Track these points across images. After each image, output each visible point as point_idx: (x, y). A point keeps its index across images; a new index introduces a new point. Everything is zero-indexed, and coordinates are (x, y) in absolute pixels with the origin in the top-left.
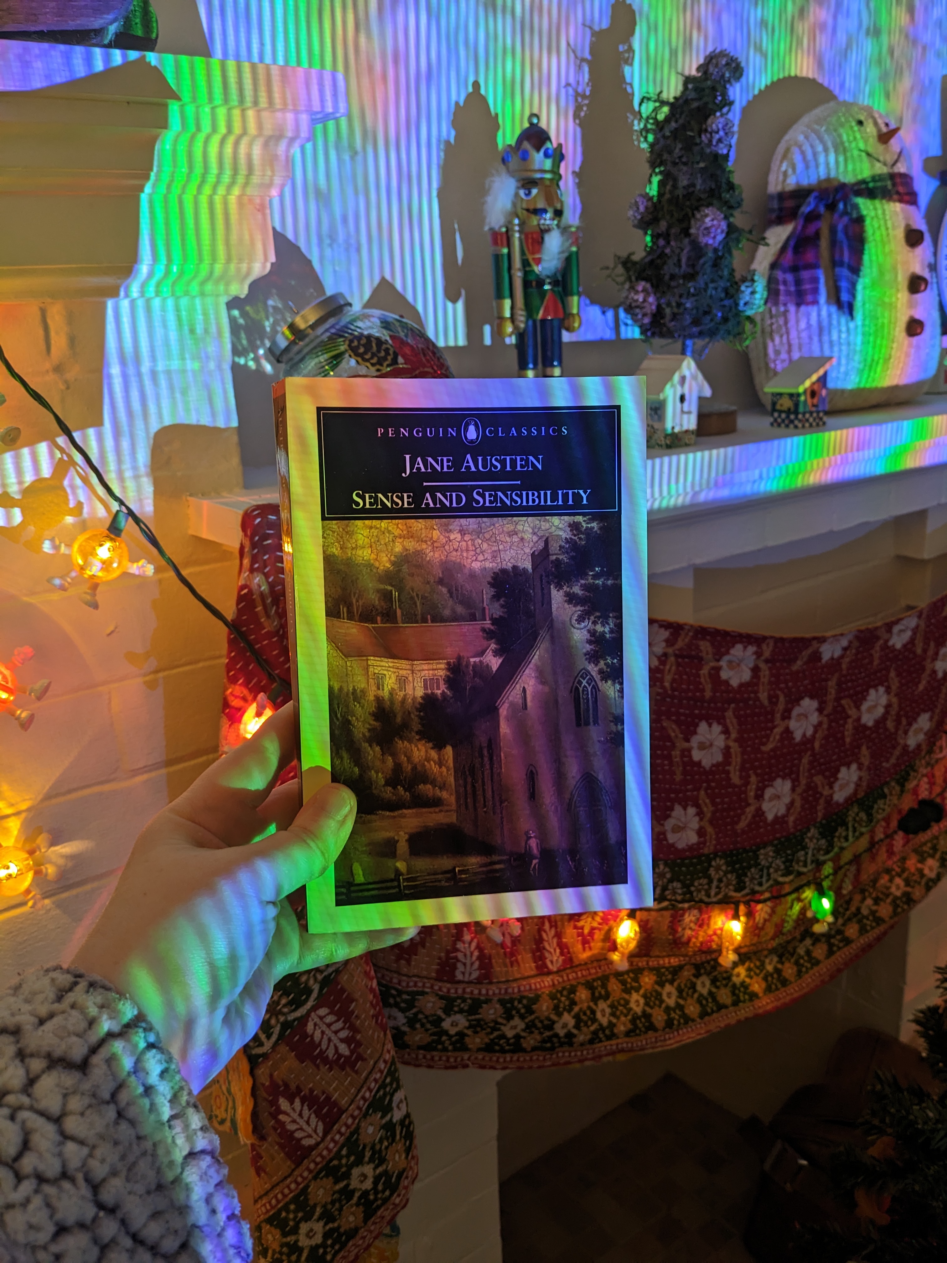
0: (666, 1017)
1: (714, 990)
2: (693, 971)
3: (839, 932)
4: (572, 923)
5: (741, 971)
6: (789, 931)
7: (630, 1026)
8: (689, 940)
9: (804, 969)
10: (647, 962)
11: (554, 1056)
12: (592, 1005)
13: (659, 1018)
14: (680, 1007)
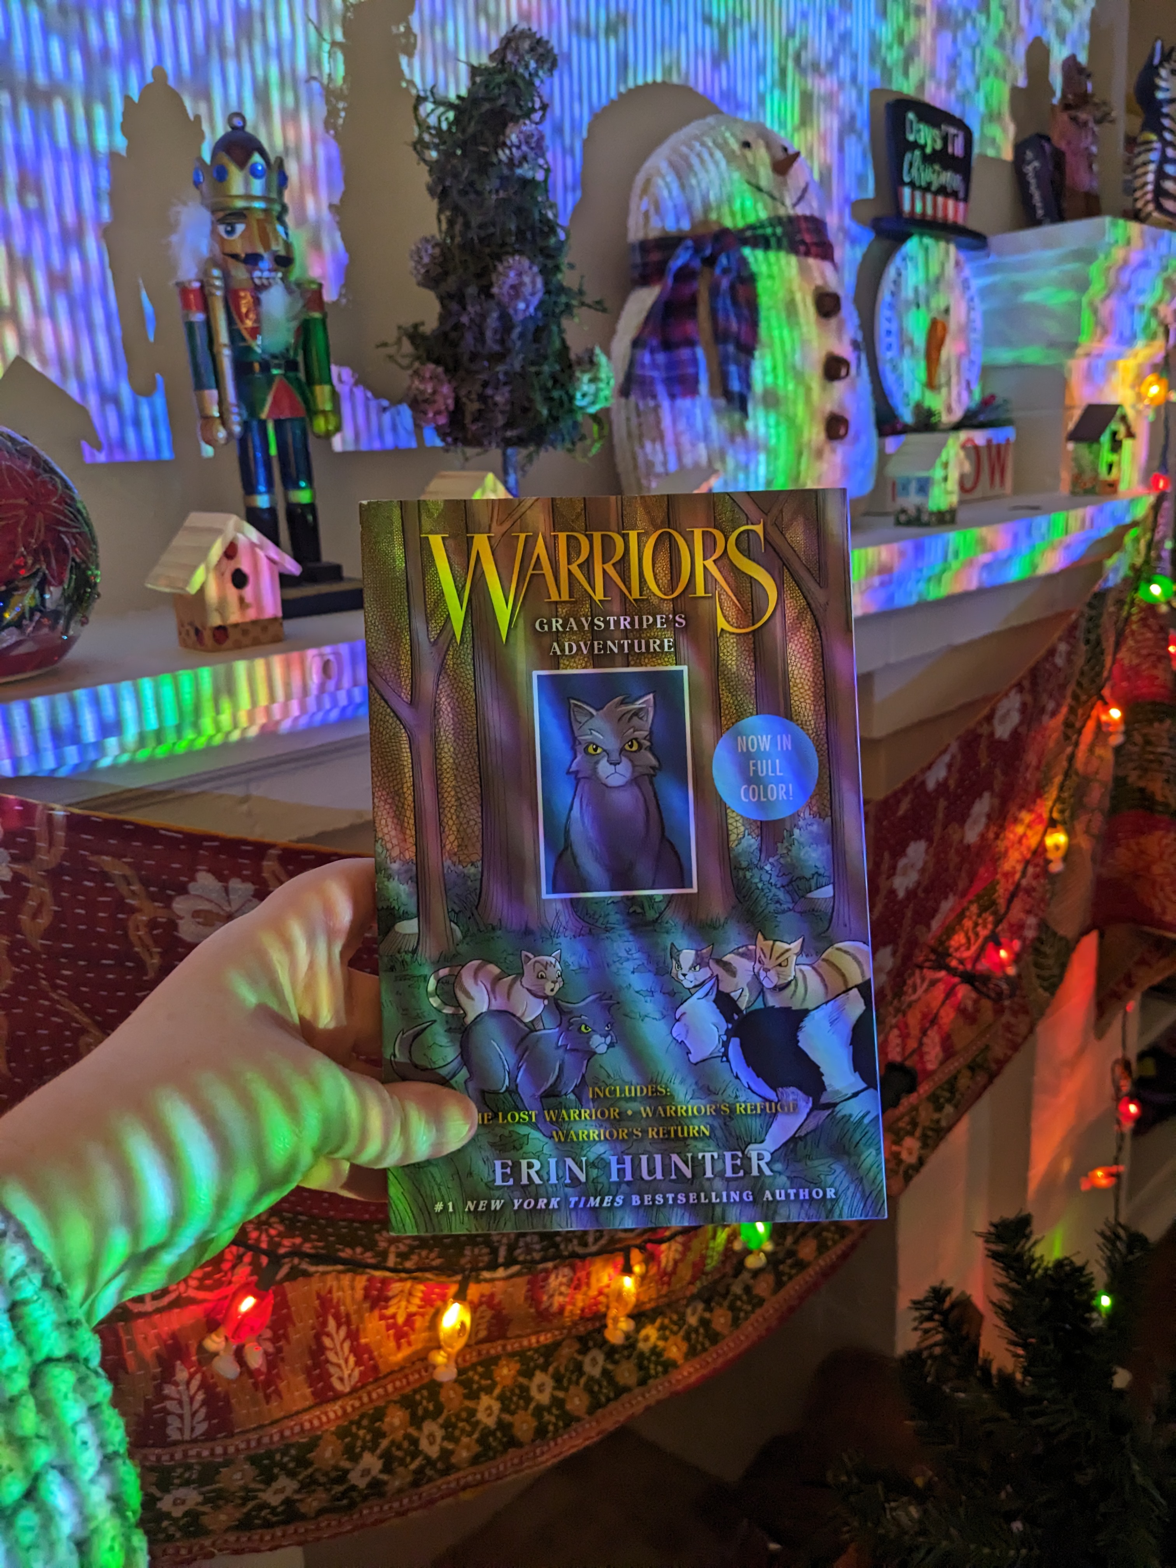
1: (610, 1367)
2: (577, 1346)
3: (791, 1253)
4: (376, 1313)
5: (651, 1332)
6: (716, 1269)
7: (477, 1449)
8: (562, 1309)
9: (742, 1315)
10: (504, 1347)
11: (355, 1516)
12: (412, 1431)
13: (525, 1426)
14: (557, 1402)
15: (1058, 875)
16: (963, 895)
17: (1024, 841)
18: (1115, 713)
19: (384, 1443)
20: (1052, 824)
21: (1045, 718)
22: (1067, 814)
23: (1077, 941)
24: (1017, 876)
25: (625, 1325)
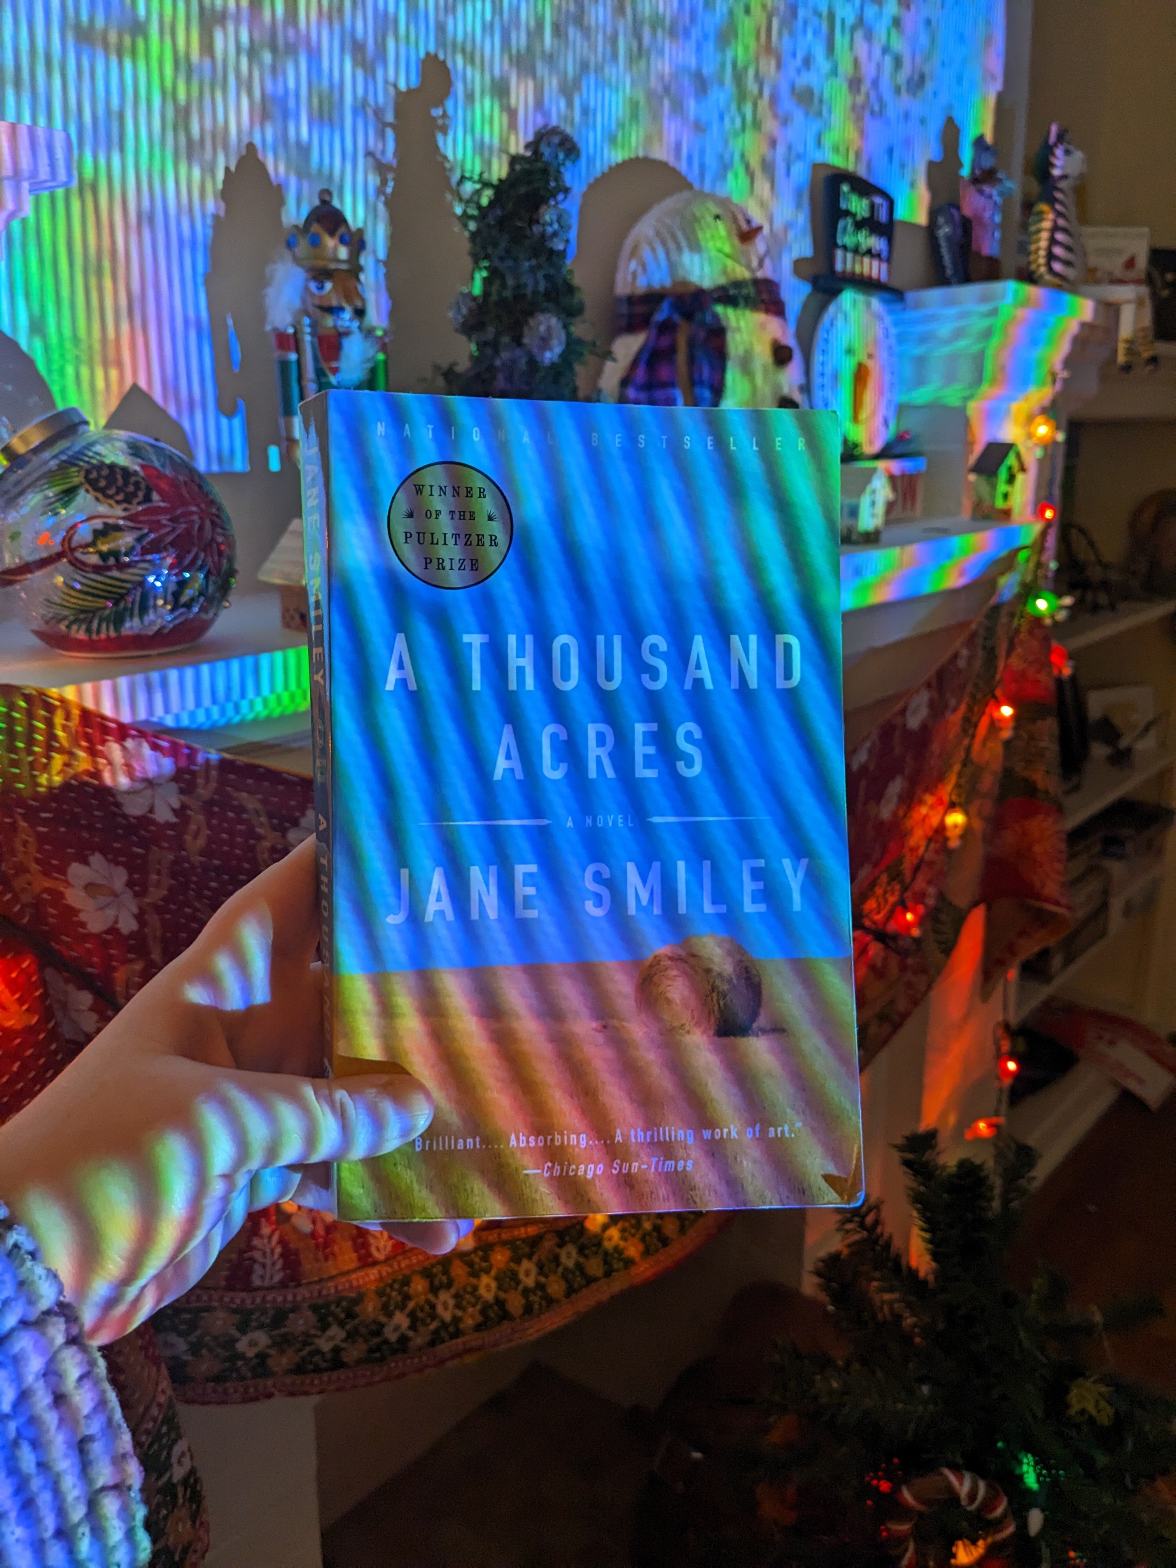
0: (523, 1301)
1: (581, 1260)
2: (556, 1240)
5: (614, 1234)
7: (480, 1318)
9: (687, 1223)
10: (499, 1235)
11: (384, 1369)
12: (431, 1297)
13: (516, 1304)
14: (540, 1287)
15: (954, 851)
16: (875, 865)
17: (927, 821)
18: (1007, 711)
19: (411, 1305)
20: (952, 806)
21: (948, 713)
22: (964, 797)
23: (969, 911)
24: (921, 850)
25: (602, 1221)
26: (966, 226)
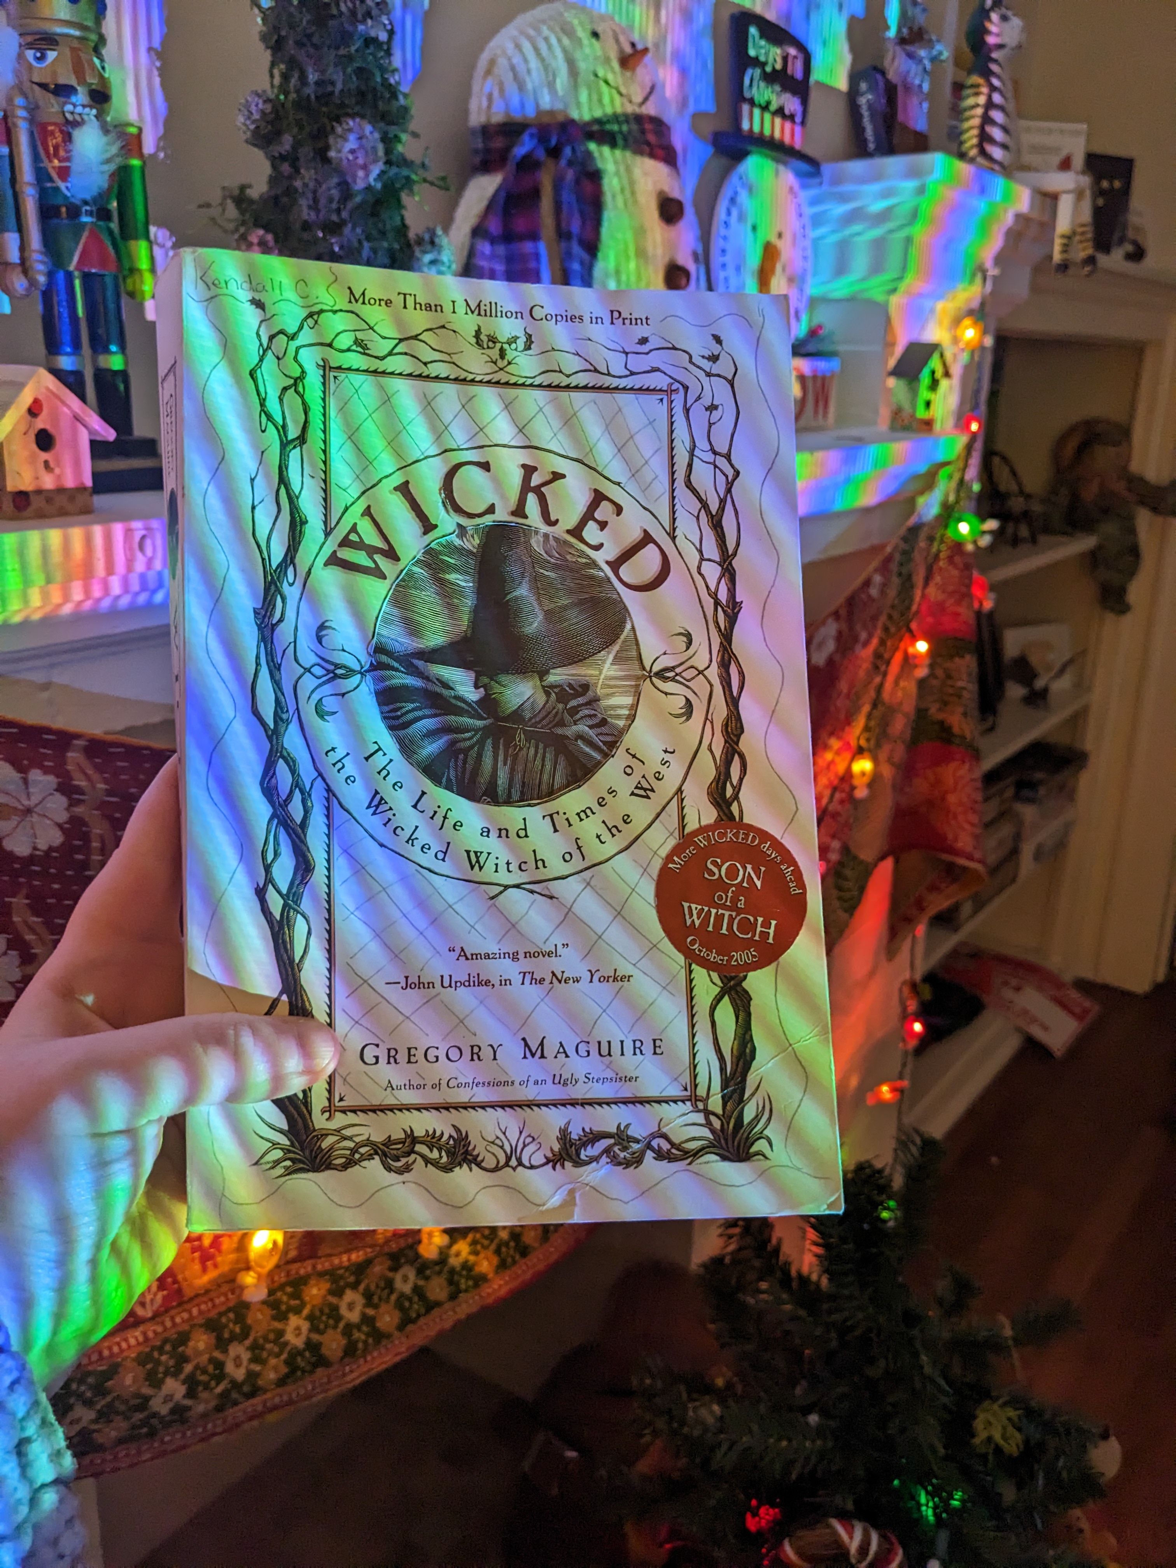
1: (421, 1283)
2: (388, 1264)
5: (463, 1247)
7: (285, 1370)
10: (314, 1267)
11: (156, 1445)
12: (217, 1354)
13: (334, 1346)
14: (367, 1320)
15: (861, 801)
17: (832, 767)
18: (922, 646)
19: (188, 1368)
20: (860, 752)
21: (858, 648)
22: (872, 742)
23: (876, 865)
25: (440, 1240)
26: (891, 92)
